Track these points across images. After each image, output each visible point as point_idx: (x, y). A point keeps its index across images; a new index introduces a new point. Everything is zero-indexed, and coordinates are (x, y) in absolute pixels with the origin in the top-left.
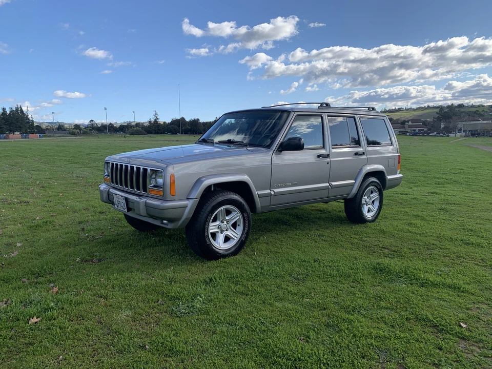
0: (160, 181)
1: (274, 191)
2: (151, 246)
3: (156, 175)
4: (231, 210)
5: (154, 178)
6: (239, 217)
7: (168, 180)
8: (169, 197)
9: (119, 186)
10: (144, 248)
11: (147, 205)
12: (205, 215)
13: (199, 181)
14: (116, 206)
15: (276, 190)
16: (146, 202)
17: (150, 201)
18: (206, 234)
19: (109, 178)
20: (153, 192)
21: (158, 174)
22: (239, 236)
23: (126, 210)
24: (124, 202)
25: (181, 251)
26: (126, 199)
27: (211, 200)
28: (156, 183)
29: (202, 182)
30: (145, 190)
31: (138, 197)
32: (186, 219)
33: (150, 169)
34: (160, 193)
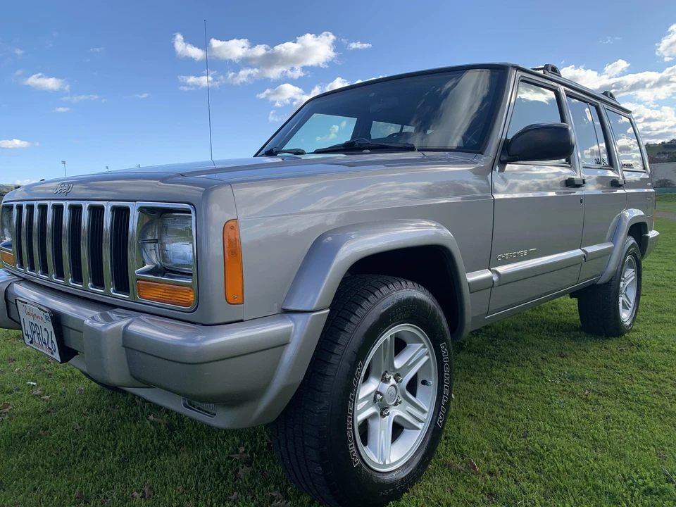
0: (182, 250)
1: (497, 273)
2: (147, 450)
3: (163, 230)
4: (406, 338)
5: (156, 241)
6: (426, 358)
7: (215, 247)
8: (221, 311)
9: (38, 275)
10: (123, 463)
11: (129, 344)
12: (345, 365)
13: (320, 248)
14: (27, 340)
15: (502, 269)
16: (126, 334)
17: (144, 329)
18: (349, 434)
19: (11, 252)
20: (152, 293)
21: (169, 222)
22: (427, 417)
23: (57, 356)
24: (50, 328)
25: (244, 472)
26: (57, 319)
27: (359, 311)
28: (164, 257)
29: (334, 249)
30: (122, 285)
31: (96, 313)
32: (284, 389)
33: (141, 209)
34: (181, 297)
